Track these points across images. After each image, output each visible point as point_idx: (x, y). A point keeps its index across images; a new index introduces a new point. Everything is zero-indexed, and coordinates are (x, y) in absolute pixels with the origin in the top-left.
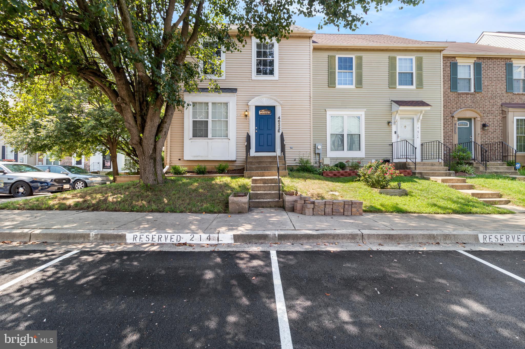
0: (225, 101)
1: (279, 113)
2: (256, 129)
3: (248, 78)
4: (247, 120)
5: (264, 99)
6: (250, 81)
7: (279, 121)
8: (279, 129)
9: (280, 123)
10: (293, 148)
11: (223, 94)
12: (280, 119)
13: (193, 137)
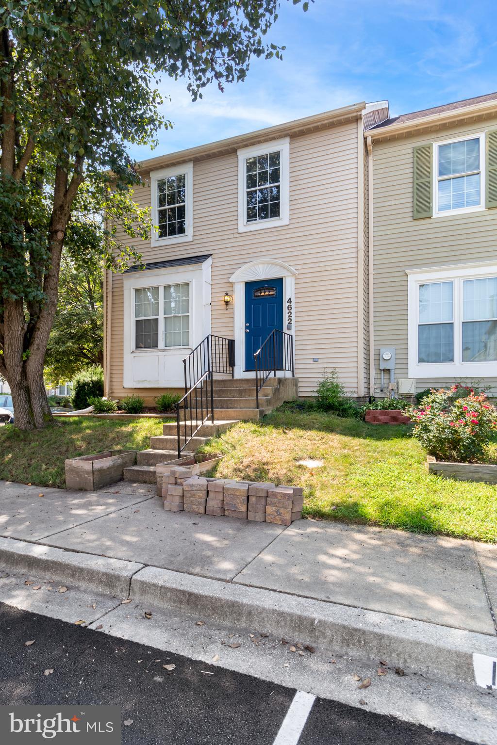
0: (184, 281)
1: (289, 291)
2: (247, 328)
3: (232, 232)
4: (230, 311)
5: (261, 266)
6: (236, 235)
7: (289, 307)
8: (289, 323)
9: (293, 311)
10: (320, 361)
11: (181, 268)
12: (291, 302)
13: (137, 347)
